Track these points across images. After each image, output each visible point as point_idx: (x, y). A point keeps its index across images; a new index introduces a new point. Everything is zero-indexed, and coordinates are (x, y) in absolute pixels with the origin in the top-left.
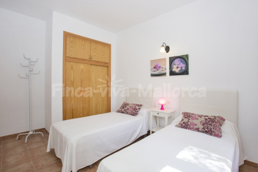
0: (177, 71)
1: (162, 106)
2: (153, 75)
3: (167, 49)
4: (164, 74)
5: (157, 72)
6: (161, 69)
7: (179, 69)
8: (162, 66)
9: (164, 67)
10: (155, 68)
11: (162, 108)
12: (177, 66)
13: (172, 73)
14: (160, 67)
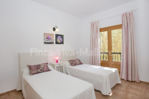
0: (59, 42)
1: (57, 61)
2: (45, 43)
3: (54, 29)
4: (53, 43)
5: (48, 41)
6: (51, 40)
7: (60, 41)
8: (52, 38)
9: (53, 39)
10: (47, 38)
11: (57, 62)
12: (59, 39)
13: (57, 43)
14: (50, 38)
